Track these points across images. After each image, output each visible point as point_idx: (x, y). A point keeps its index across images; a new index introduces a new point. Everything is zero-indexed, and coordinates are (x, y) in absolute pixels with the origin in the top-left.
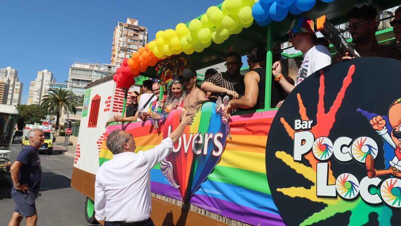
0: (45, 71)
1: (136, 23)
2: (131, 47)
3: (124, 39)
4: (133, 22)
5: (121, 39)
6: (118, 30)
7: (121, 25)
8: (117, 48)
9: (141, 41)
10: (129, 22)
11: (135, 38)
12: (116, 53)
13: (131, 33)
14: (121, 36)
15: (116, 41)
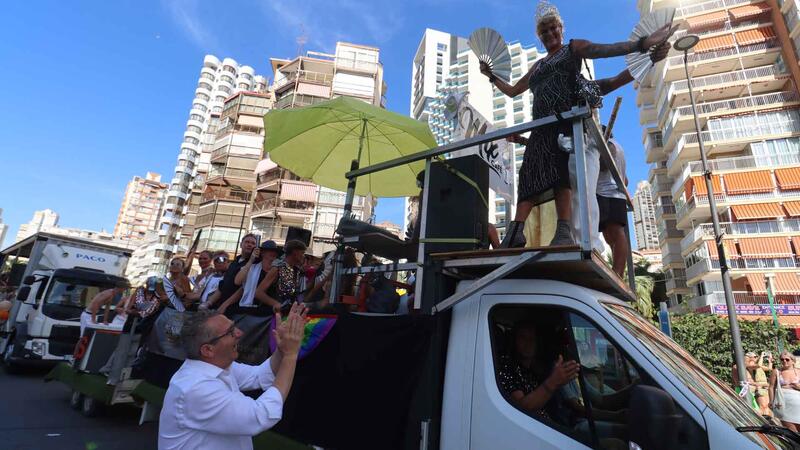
0: (48, 212)
1: (158, 179)
2: (145, 204)
3: (138, 195)
4: (154, 177)
5: (135, 195)
6: (133, 185)
7: (137, 179)
8: (127, 205)
9: (159, 199)
10: (149, 177)
11: (153, 195)
12: (125, 210)
13: (148, 189)
14: (135, 192)
15: (129, 197)
